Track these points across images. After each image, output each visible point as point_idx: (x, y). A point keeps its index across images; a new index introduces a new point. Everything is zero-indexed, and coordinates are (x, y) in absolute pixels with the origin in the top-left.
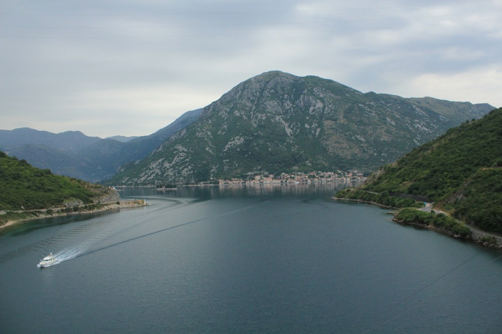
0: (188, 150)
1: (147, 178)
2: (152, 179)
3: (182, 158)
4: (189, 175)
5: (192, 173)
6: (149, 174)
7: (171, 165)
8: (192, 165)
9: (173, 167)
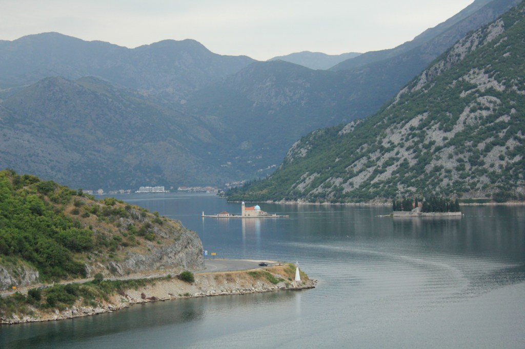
0: (508, 85)
1: (372, 178)
2: (388, 182)
3: (485, 113)
4: (508, 169)
5: (520, 163)
6: (380, 163)
7: (450, 135)
8: (519, 134)
9: (457, 142)
